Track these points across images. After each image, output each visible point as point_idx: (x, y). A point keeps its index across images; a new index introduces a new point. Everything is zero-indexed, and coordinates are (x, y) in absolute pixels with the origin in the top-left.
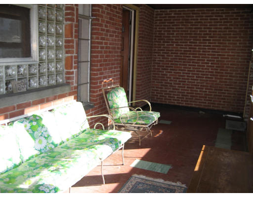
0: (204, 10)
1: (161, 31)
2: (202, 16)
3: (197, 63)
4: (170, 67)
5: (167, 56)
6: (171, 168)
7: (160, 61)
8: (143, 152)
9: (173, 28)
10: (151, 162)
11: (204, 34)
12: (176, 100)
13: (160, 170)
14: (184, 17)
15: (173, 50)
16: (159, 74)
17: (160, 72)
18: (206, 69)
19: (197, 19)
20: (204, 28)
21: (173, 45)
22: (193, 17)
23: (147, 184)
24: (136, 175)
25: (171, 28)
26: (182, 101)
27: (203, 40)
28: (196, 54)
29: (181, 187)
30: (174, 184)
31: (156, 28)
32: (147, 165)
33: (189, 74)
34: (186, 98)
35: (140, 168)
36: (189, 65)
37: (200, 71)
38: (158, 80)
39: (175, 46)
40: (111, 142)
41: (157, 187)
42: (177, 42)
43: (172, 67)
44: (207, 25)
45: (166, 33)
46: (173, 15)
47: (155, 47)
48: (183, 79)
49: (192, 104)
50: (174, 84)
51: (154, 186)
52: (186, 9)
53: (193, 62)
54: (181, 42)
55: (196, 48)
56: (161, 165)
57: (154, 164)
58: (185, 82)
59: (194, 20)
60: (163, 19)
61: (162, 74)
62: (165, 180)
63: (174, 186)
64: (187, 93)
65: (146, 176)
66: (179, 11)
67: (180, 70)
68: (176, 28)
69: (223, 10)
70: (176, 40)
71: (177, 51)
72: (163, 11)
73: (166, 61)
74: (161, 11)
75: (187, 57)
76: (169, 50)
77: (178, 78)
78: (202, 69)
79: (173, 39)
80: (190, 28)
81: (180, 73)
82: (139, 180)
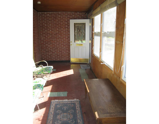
0: (63, 13)
1: (43, 24)
2: (63, 16)
3: (63, 39)
4: (49, 42)
5: (47, 36)
6: (68, 93)
7: (44, 39)
8: (50, 88)
9: (49, 22)
10: (57, 92)
11: (65, 25)
12: (54, 58)
13: (63, 95)
14: (54, 16)
15: (50, 33)
16: (44, 46)
17: (44, 45)
18: (67, 41)
19: (61, 17)
20: (65, 22)
21: (50, 31)
22: (58, 16)
23: (61, 104)
24: (53, 101)
25: (48, 22)
26: (57, 58)
27: (65, 27)
28: (62, 35)
29: (77, 101)
30: (73, 100)
31: (40, 22)
32: (56, 94)
33: (59, 44)
34: (59, 57)
35: (53, 96)
36: (59, 40)
37: (64, 43)
38: (44, 49)
39: (51, 31)
40: (39, 87)
41: (66, 104)
42: (52, 29)
43: (50, 42)
44: (66, 20)
45: (45, 25)
46: (48, 15)
47: (41, 32)
48: (56, 47)
49: (62, 59)
50: (52, 50)
51: (64, 104)
52: (55, 12)
53: (61, 39)
54: (54, 29)
55: (61, 32)
56: (62, 92)
57: (59, 93)
58: (58, 49)
59: (59, 17)
60: (43, 17)
61: (45, 46)
62: (68, 100)
63: (74, 101)
64: (59, 54)
65: (58, 100)
66: (51, 13)
67: (54, 43)
68: (51, 22)
69: (73, 13)
70: (51, 28)
71: (52, 33)
72: (43, 13)
73: (47, 39)
74: (42, 13)
75: (58, 36)
76: (48, 34)
77: (54, 47)
78: (65, 41)
79: (49, 28)
80: (58, 22)
81: (55, 44)
82: (56, 103)
